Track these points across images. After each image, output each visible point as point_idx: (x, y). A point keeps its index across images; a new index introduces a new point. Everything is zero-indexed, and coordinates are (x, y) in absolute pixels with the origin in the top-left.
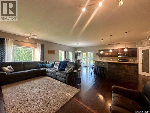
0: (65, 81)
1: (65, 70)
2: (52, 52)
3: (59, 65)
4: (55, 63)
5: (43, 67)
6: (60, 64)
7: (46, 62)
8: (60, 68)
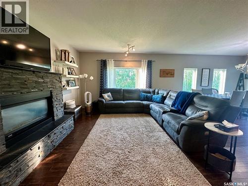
0: (177, 138)
1: (184, 114)
2: (167, 73)
3: (174, 98)
4: (168, 94)
5: (147, 99)
6: (177, 97)
7: (154, 92)
8: (176, 106)
